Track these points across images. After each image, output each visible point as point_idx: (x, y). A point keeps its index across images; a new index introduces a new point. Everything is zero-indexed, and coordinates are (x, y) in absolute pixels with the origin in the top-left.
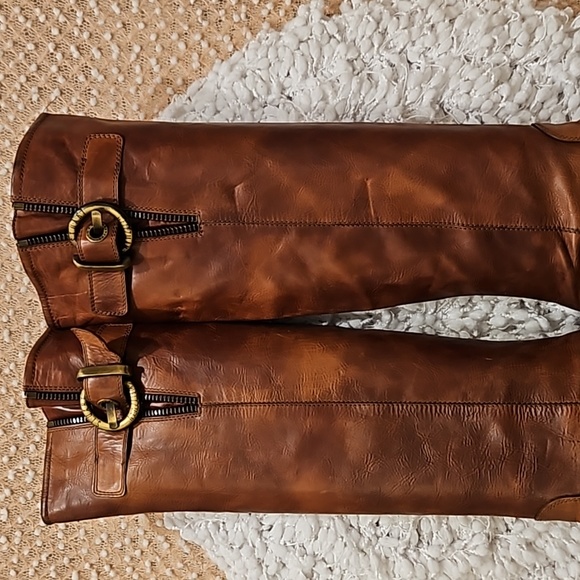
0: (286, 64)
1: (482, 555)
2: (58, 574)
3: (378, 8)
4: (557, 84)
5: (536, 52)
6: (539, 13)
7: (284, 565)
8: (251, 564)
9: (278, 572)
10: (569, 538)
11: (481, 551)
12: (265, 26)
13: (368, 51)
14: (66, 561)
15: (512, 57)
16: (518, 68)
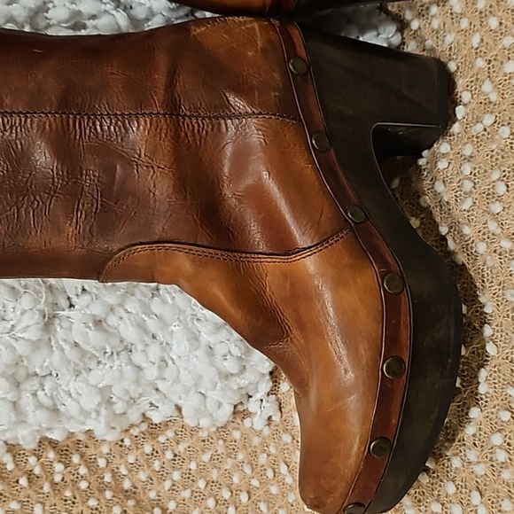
1: (34, 339)
10: (148, 312)
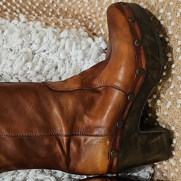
4: (55, 62)
5: (44, 47)
6: (45, 30)
15: (33, 50)
16: (36, 55)
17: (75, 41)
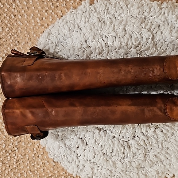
0: (79, 19)
2: (14, 175)
3: (106, 2)
5: (152, 14)
6: (152, 3)
7: (85, 166)
8: (75, 166)
9: (83, 168)
11: (142, 158)
12: (72, 8)
13: (104, 15)
14: (16, 170)
15: (145, 16)
16: (147, 19)
17: (171, 9)
